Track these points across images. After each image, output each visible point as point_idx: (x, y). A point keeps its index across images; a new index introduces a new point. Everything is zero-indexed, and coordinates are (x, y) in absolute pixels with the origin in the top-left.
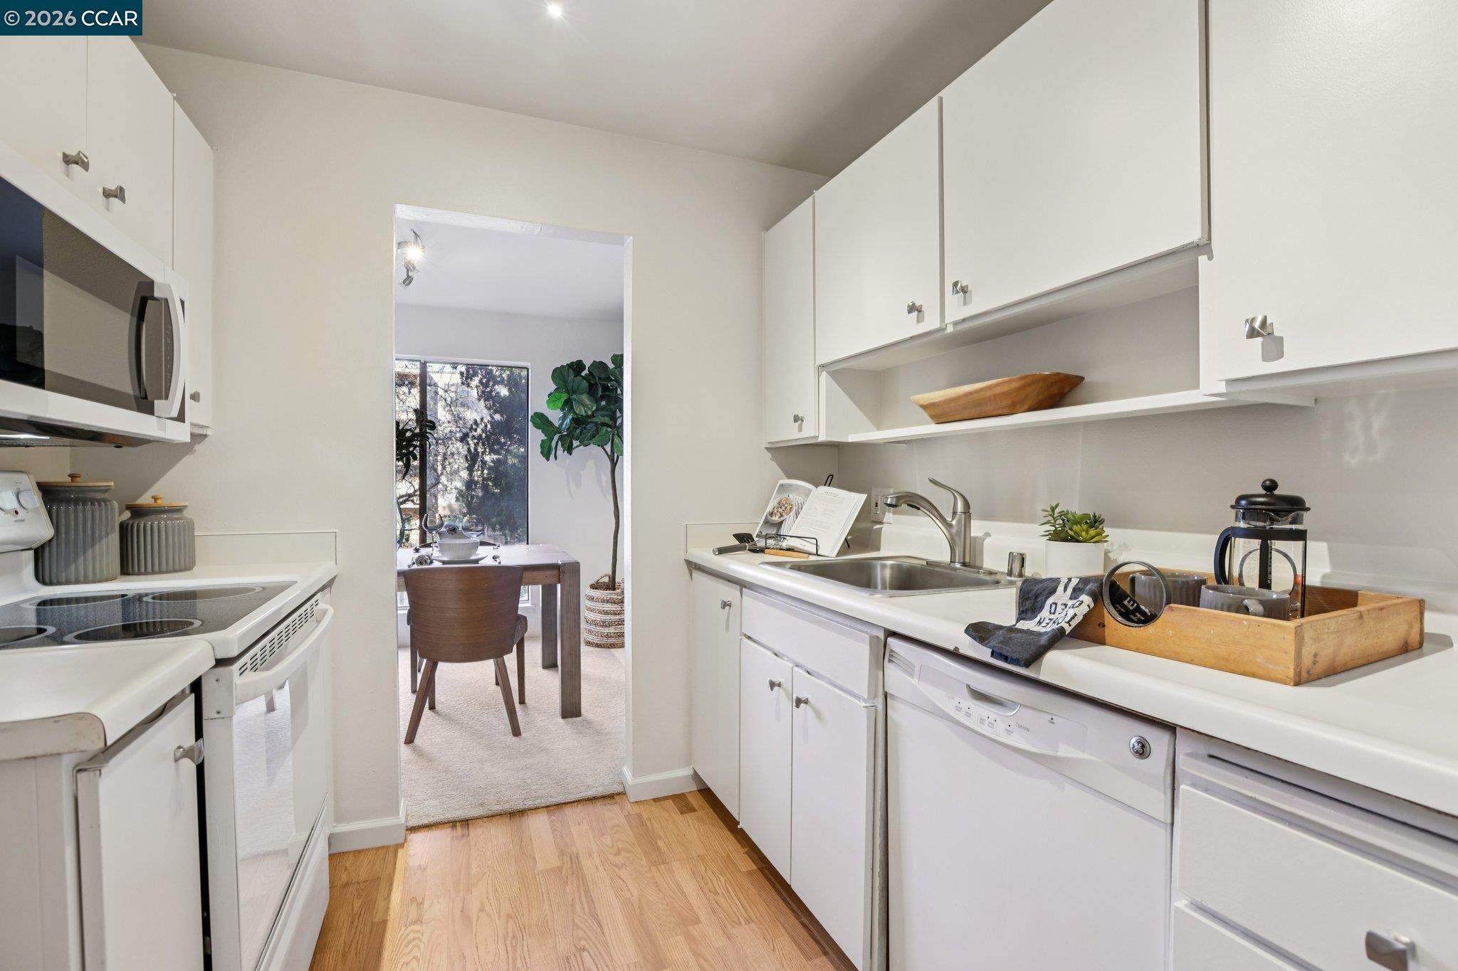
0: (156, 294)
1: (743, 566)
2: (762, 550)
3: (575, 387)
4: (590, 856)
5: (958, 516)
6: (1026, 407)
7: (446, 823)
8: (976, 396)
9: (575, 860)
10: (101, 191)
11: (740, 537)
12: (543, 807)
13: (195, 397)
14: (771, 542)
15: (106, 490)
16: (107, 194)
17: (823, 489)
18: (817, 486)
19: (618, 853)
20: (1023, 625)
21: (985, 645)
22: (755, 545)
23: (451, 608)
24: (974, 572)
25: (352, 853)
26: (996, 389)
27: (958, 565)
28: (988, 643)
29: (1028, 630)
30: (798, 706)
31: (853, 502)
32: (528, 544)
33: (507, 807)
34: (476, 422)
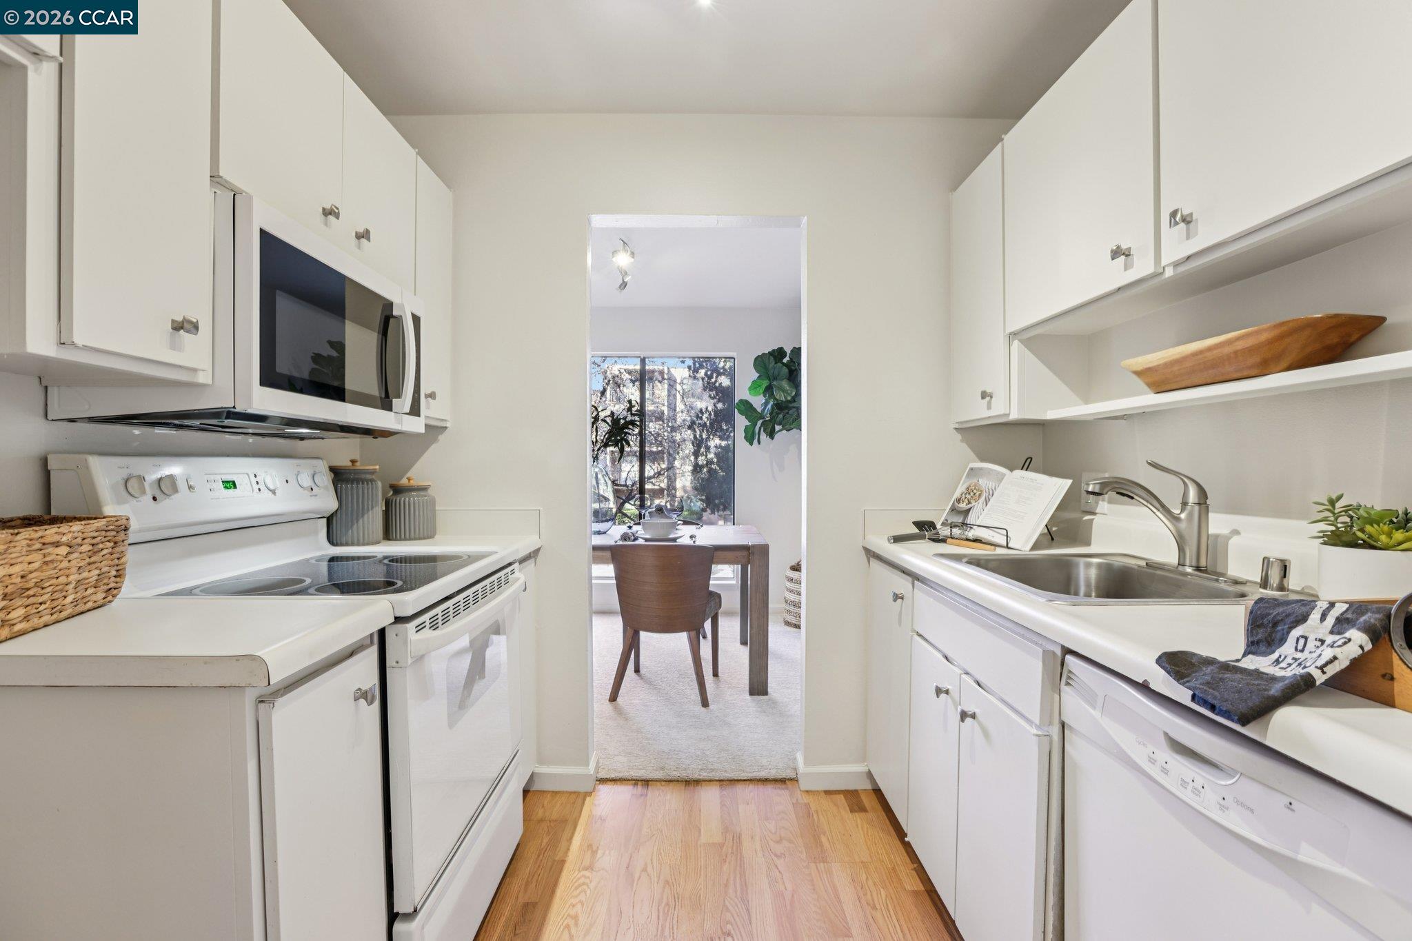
0: (395, 313)
1: (918, 557)
2: (944, 541)
3: (776, 373)
4: (752, 838)
5: (1189, 508)
6: (1285, 364)
7: (629, 780)
8: (1208, 354)
9: (737, 839)
10: (354, 234)
11: (920, 525)
12: (717, 781)
13: (432, 396)
14: (956, 531)
15: (373, 472)
16: (359, 236)
17: (1019, 473)
18: (1011, 470)
19: (779, 841)
20: (1251, 663)
21: (1183, 684)
22: (938, 533)
23: (650, 582)
24: (1212, 579)
25: (551, 793)
26: (1237, 343)
27: (1189, 570)
28: (1188, 682)
29: (1256, 671)
30: (963, 720)
31: (1053, 489)
32: (734, 524)
33: (684, 774)
34: (701, 410)
